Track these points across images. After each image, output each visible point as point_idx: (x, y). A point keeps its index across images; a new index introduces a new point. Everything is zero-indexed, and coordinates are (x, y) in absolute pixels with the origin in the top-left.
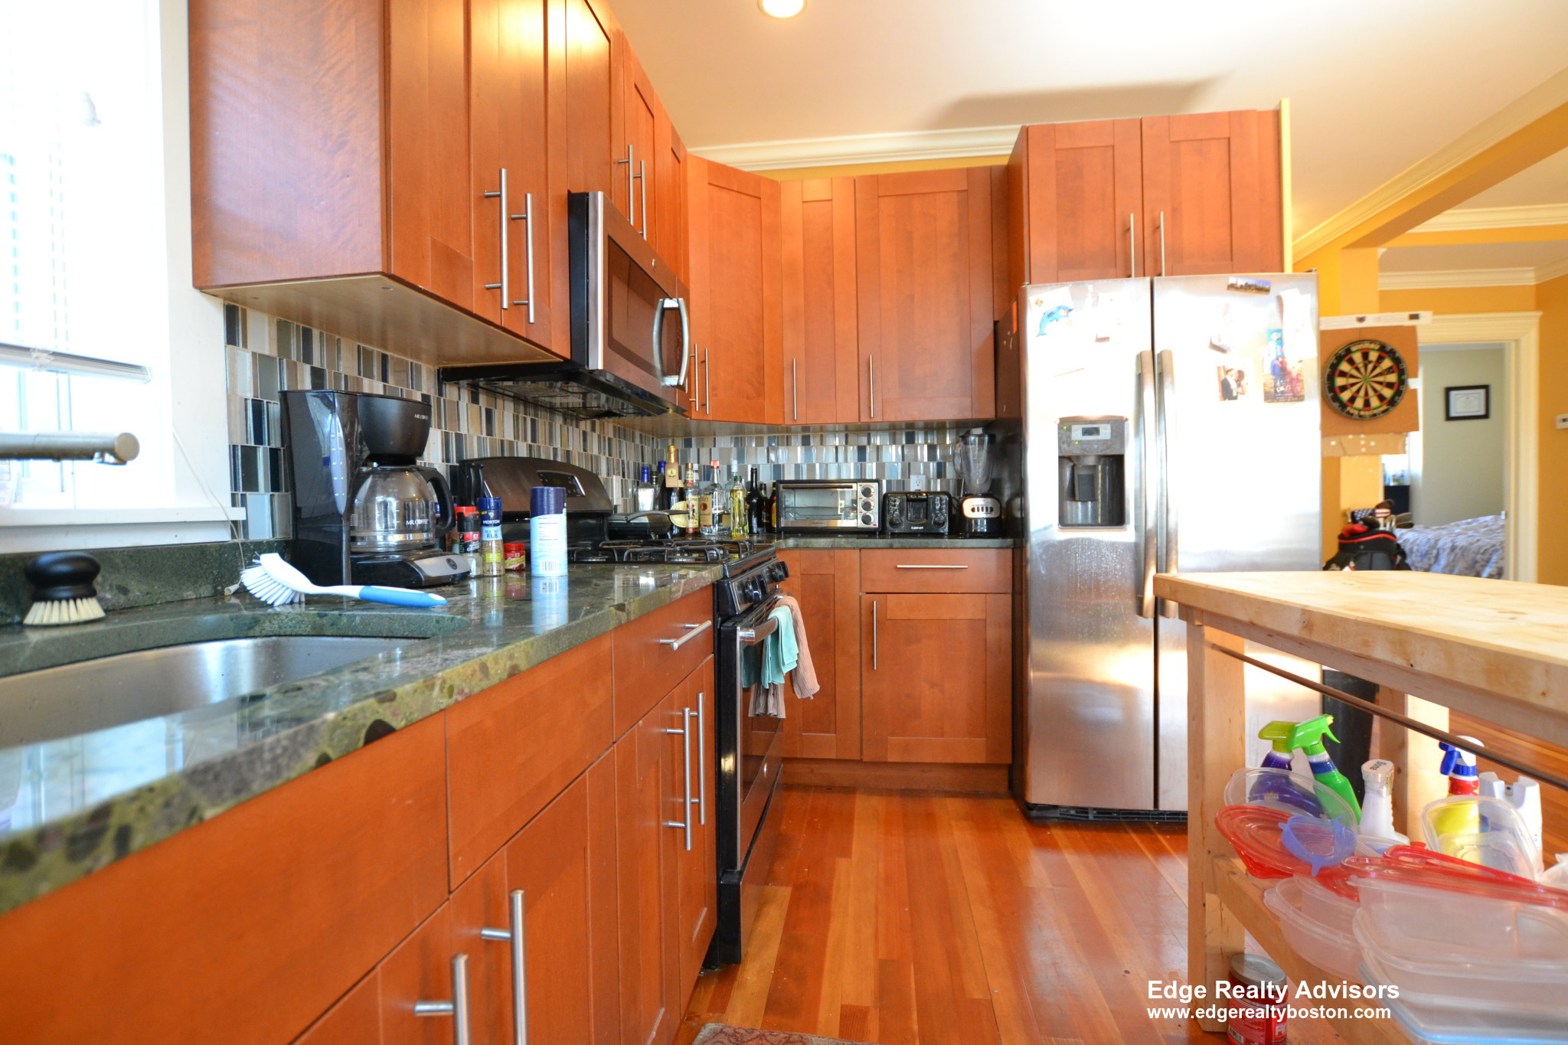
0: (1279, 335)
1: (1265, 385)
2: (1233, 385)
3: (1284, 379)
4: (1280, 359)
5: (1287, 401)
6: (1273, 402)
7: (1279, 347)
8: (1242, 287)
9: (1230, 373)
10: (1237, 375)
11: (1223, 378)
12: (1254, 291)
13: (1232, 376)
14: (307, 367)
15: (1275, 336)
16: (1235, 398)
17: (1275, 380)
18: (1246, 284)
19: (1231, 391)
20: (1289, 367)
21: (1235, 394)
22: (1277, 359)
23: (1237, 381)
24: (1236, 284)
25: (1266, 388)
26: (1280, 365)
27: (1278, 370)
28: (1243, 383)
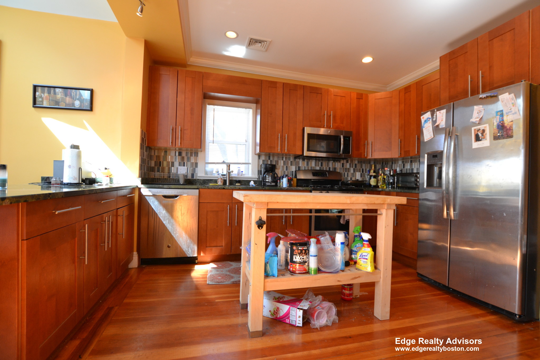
0: (501, 112)
1: (494, 133)
2: (480, 135)
3: (503, 130)
4: (501, 122)
5: (504, 139)
6: (497, 140)
7: (501, 117)
8: (485, 97)
9: (479, 131)
10: (482, 131)
11: (476, 133)
12: (490, 98)
13: (480, 132)
14: (270, 160)
15: (499, 114)
16: (481, 140)
17: (498, 131)
18: (487, 96)
19: (479, 138)
20: (506, 125)
21: (481, 139)
22: (500, 122)
23: (482, 134)
24: (482, 97)
25: (494, 135)
26: (501, 125)
27: (500, 127)
28: (484, 134)
